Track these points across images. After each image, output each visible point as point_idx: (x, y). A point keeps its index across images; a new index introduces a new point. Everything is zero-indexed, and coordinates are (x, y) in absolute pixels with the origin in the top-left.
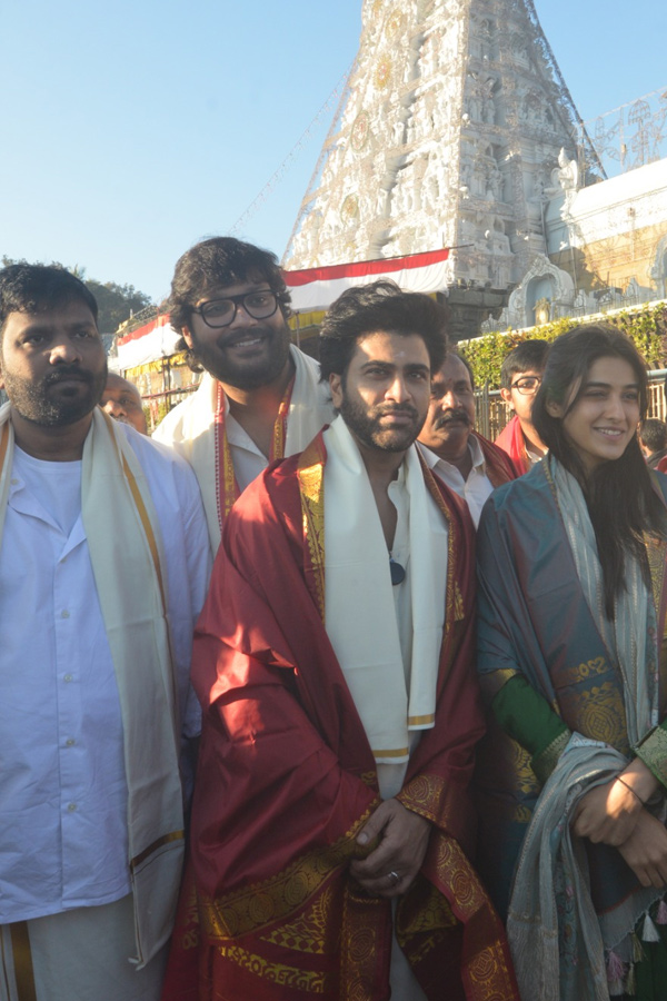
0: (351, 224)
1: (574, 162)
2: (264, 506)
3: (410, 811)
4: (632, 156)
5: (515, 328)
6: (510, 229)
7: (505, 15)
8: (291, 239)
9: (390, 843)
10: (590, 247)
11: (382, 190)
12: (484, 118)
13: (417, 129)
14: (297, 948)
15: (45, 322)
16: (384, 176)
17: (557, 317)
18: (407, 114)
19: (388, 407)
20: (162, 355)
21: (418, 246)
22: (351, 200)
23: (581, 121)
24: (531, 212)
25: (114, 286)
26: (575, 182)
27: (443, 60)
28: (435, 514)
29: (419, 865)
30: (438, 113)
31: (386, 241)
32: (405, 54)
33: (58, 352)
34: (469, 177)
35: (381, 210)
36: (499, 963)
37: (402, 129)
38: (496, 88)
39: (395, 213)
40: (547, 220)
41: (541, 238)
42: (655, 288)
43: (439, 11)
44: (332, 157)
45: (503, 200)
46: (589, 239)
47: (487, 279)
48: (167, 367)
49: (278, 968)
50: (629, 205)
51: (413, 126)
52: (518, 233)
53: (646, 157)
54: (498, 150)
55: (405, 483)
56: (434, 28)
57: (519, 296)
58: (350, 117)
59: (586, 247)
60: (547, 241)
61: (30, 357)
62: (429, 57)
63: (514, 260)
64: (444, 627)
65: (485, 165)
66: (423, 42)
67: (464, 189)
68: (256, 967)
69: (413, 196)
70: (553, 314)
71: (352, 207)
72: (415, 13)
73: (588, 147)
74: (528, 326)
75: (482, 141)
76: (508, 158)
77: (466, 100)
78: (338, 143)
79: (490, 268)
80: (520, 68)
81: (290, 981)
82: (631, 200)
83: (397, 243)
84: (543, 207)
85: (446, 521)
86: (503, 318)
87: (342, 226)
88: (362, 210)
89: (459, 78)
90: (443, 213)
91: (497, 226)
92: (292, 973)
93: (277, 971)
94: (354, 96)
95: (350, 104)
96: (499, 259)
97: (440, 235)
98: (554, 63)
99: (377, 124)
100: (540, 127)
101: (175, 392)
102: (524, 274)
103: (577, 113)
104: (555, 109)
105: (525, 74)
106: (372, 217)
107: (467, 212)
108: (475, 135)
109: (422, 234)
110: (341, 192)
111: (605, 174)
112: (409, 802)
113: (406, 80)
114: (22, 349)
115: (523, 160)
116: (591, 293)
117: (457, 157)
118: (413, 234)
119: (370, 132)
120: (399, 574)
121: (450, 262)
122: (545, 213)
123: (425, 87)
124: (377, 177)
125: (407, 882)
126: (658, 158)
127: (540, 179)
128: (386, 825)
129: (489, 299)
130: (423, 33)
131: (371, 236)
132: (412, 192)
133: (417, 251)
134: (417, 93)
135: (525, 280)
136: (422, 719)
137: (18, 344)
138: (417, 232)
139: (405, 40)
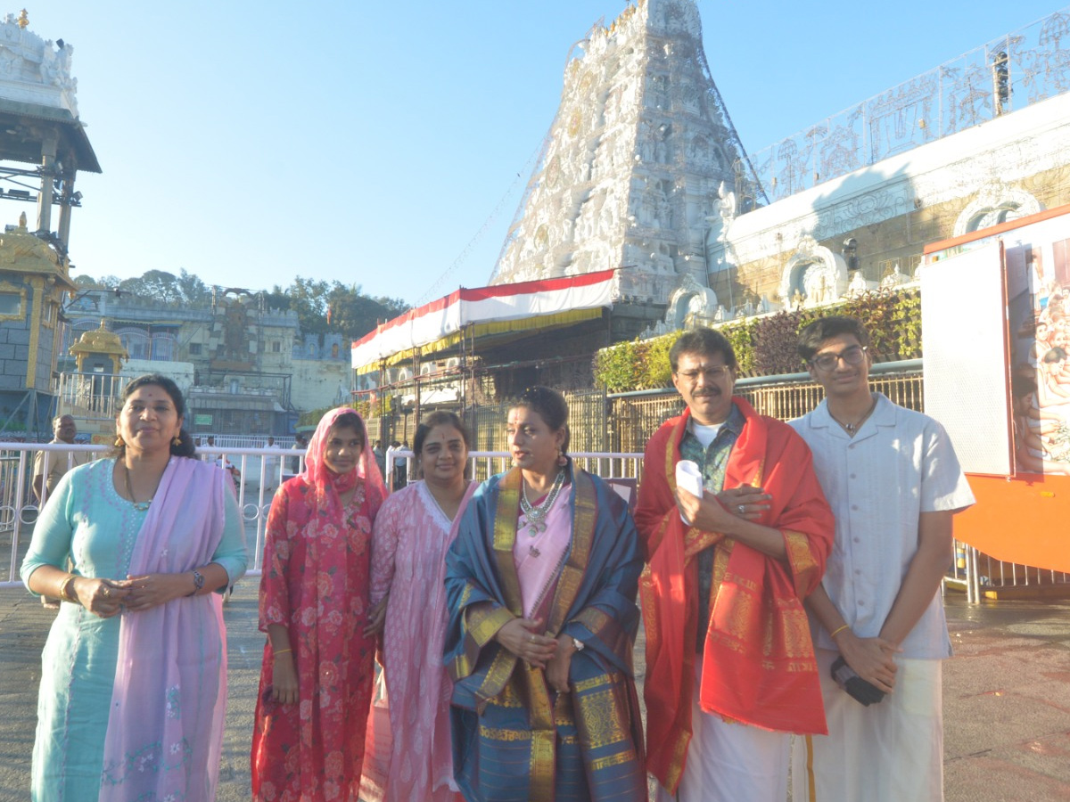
0: (541, 249)
1: (731, 193)
4: (781, 187)
6: (673, 252)
7: (678, 71)
8: (498, 262)
10: (744, 267)
11: (567, 220)
12: (656, 158)
13: (600, 169)
16: (570, 208)
18: (592, 156)
20: (380, 357)
21: (594, 265)
22: (543, 230)
24: (693, 237)
25: (388, 300)
26: (733, 210)
27: (624, 111)
30: (617, 154)
31: (569, 263)
32: (594, 106)
34: (637, 208)
35: (566, 237)
37: (587, 169)
38: (668, 132)
39: (577, 239)
40: (708, 244)
41: (701, 258)
43: (622, 71)
44: (534, 192)
45: (671, 227)
46: (742, 261)
47: (651, 294)
50: (777, 231)
51: (597, 166)
52: (681, 255)
53: (793, 188)
54: (667, 185)
56: (618, 85)
57: (671, 310)
59: (740, 267)
60: (708, 262)
62: (612, 108)
63: (678, 279)
65: (654, 198)
66: (608, 96)
67: (632, 218)
69: (592, 225)
71: (543, 234)
72: (603, 73)
75: (652, 177)
76: (674, 191)
77: (639, 143)
78: (539, 181)
79: (654, 285)
80: (690, 115)
82: (779, 226)
83: (577, 264)
84: (704, 233)
86: (655, 329)
87: (535, 250)
88: (551, 237)
89: (634, 126)
90: (613, 239)
91: (662, 249)
94: (553, 143)
95: (550, 149)
96: (663, 278)
97: (609, 256)
98: (724, 109)
99: (566, 164)
100: (706, 163)
103: (744, 151)
104: (723, 148)
105: (694, 120)
106: (558, 243)
107: (633, 237)
108: (646, 173)
109: (597, 257)
110: (536, 223)
113: (593, 128)
115: (688, 192)
117: (628, 191)
118: (589, 257)
119: (561, 172)
121: (616, 280)
122: (707, 237)
123: (608, 133)
124: (564, 209)
126: (803, 189)
127: (703, 209)
129: (650, 312)
130: (609, 89)
131: (555, 259)
132: (592, 222)
133: (592, 271)
138: (592, 257)
139: (593, 96)
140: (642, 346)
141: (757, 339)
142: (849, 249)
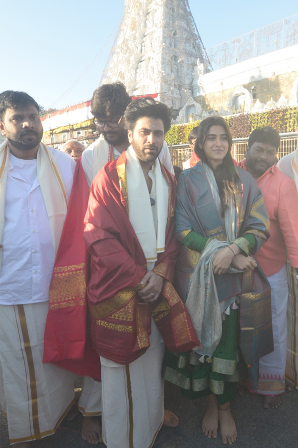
1: (202, 64)
2: (105, 179)
3: (157, 274)
4: (222, 63)
5: (181, 123)
6: (180, 87)
7: (178, 6)
9: (150, 284)
10: (207, 96)
11: (133, 70)
12: (171, 45)
13: (146, 47)
14: (125, 320)
15: (20, 113)
16: (134, 65)
17: (196, 120)
18: (142, 41)
19: (148, 146)
20: (50, 129)
21: (147, 92)
22: (121, 73)
23: (205, 49)
24: (187, 81)
26: (203, 71)
27: (155, 21)
28: (164, 182)
29: (160, 291)
30: (154, 42)
31: (134, 89)
32: (141, 18)
33: (25, 124)
34: (165, 67)
35: (133, 77)
36: (184, 318)
37: (140, 47)
38: (175, 34)
39: (138, 79)
40: (193, 85)
41: (190, 91)
42: (229, 111)
43: (154, 3)
44: (114, 56)
45: (177, 76)
46: (206, 93)
47: (172, 105)
48: (52, 134)
50: (221, 81)
51: (144, 46)
52: (183, 89)
53: (227, 64)
54: (175, 58)
55: (154, 171)
56: (152, 9)
57: (183, 112)
58: (120, 41)
59: (206, 95)
60: (193, 92)
61: (15, 125)
62: (150, 20)
63: (181, 99)
64: (168, 219)
65: (171, 63)
66: (148, 14)
67: (163, 71)
68: (112, 327)
69: (145, 73)
70: (194, 119)
71: (122, 76)
72: (145, 2)
73: (207, 59)
74: (186, 122)
75: (170, 54)
76: (179, 61)
77: (164, 38)
78: (116, 51)
79: (172, 101)
80: (183, 27)
81: (123, 330)
82: (221, 79)
83: (139, 90)
84: (191, 80)
85: (168, 184)
86: (177, 120)
88: (126, 77)
89: (161, 29)
90: (156, 80)
91: (175, 86)
92: (124, 327)
93: (118, 327)
94: (122, 33)
95: (120, 36)
96: (176, 98)
97: (154, 87)
98: (196, 26)
99: (131, 44)
100: (191, 50)
101: (55, 143)
102: (185, 104)
103: (203, 46)
104: (196, 44)
105: (185, 30)
106: (130, 80)
107: (164, 80)
108: (167, 51)
109: (148, 88)
110: (118, 70)
111: (212, 69)
112: (156, 272)
113: (142, 28)
114: (12, 122)
115: (185, 62)
116: (208, 112)
117: (161, 59)
119: (128, 47)
120: (153, 202)
121: (158, 98)
122: (192, 82)
123: (149, 31)
124: (131, 65)
125: (157, 297)
126: (231, 65)
127: (190, 70)
128: (149, 279)
130: (148, 10)
131: (129, 87)
132: (144, 71)
133: (146, 94)
134: (146, 34)
135: (185, 106)
136: (161, 249)
137: (10, 120)
138: (146, 87)
139: (141, 13)
140: (182, 126)
141: (231, 124)
142: (253, 90)
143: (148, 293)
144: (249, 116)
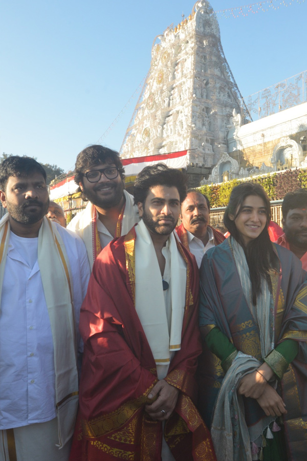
0: (147, 140)
1: (239, 114)
2: (110, 257)
3: (170, 385)
4: (263, 112)
5: (214, 183)
6: (212, 144)
7: (211, 53)
8: (122, 146)
9: (162, 398)
10: (246, 150)
11: (160, 126)
12: (202, 96)
13: (174, 101)
14: (123, 441)
15: (24, 181)
16: (161, 120)
17: (232, 179)
18: (170, 94)
19: (162, 217)
20: (68, 194)
21: (175, 149)
22: (147, 130)
23: (242, 98)
24: (221, 135)
25: (49, 165)
26: (240, 123)
27: (185, 72)
28: (181, 261)
29: (174, 408)
30: (183, 94)
31: (161, 147)
32: (169, 69)
33: (29, 194)
34: (195, 120)
35: (159, 134)
36: (208, 448)
37: (168, 101)
38: (207, 84)
39: (165, 135)
40: (228, 138)
41: (225, 146)
42: (272, 167)
43: (183, 52)
44: (139, 112)
45: (210, 130)
46: (245, 146)
47: (203, 163)
48: (70, 199)
49: (115, 450)
50: (262, 133)
51: (173, 99)
52: (216, 144)
53: (269, 112)
54: (208, 110)
55: (169, 248)
56: (181, 59)
57: (216, 170)
58: (146, 95)
59: (244, 150)
60: (228, 147)
61: (17, 195)
62: (179, 71)
63: (214, 155)
64: (185, 308)
65: (202, 116)
66: (177, 64)
67: (193, 125)
68: (106, 449)
69: (172, 128)
70: (230, 178)
71: (147, 133)
72: (174, 52)
73: (245, 108)
74: (220, 182)
75: (201, 105)
76: (212, 113)
77: (194, 88)
78: (142, 106)
79: (204, 158)
80: (217, 75)
81: (120, 455)
82: (263, 130)
83: (166, 148)
84: (226, 133)
85: (186, 264)
86: (210, 179)
87: (143, 141)
88: (151, 134)
89: (192, 80)
90: (185, 136)
91: (207, 141)
92: (121, 452)
93: (114, 451)
94: (148, 87)
95: (147, 90)
96: (208, 154)
97: (183, 144)
98: (231, 73)
99: (158, 99)
100: (225, 100)
101: (74, 209)
102: (218, 161)
103: (240, 94)
104: (231, 92)
105: (219, 78)
106: (156, 137)
107: (195, 135)
108: (198, 103)
109: (176, 144)
110: (143, 127)
111: (252, 119)
112: (169, 381)
113: (170, 80)
114: (14, 192)
115: (218, 113)
116: (246, 169)
117: (191, 112)
118: (172, 144)
119: (155, 102)
120: (166, 286)
121: (188, 156)
122: (227, 135)
123: (177, 83)
124: (158, 120)
125: (169, 414)
126: (274, 113)
127: (225, 122)
128: (160, 390)
130: (177, 61)
131: (155, 145)
132: (172, 127)
133: (174, 151)
134: (174, 86)
135: (219, 163)
136: (175, 346)
137: (12, 190)
138: (174, 143)
139: (169, 64)
140: (215, 187)
141: (276, 183)
142: (303, 141)
143: (158, 409)
144: (298, 172)
